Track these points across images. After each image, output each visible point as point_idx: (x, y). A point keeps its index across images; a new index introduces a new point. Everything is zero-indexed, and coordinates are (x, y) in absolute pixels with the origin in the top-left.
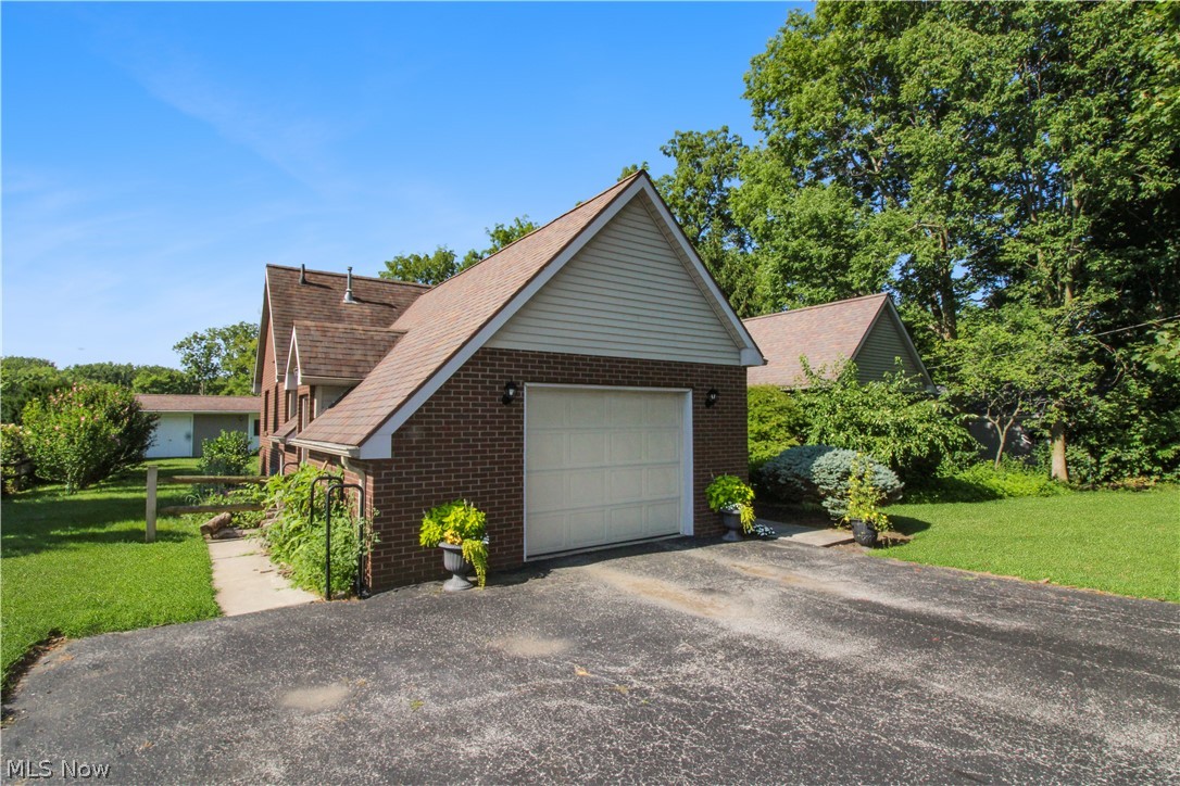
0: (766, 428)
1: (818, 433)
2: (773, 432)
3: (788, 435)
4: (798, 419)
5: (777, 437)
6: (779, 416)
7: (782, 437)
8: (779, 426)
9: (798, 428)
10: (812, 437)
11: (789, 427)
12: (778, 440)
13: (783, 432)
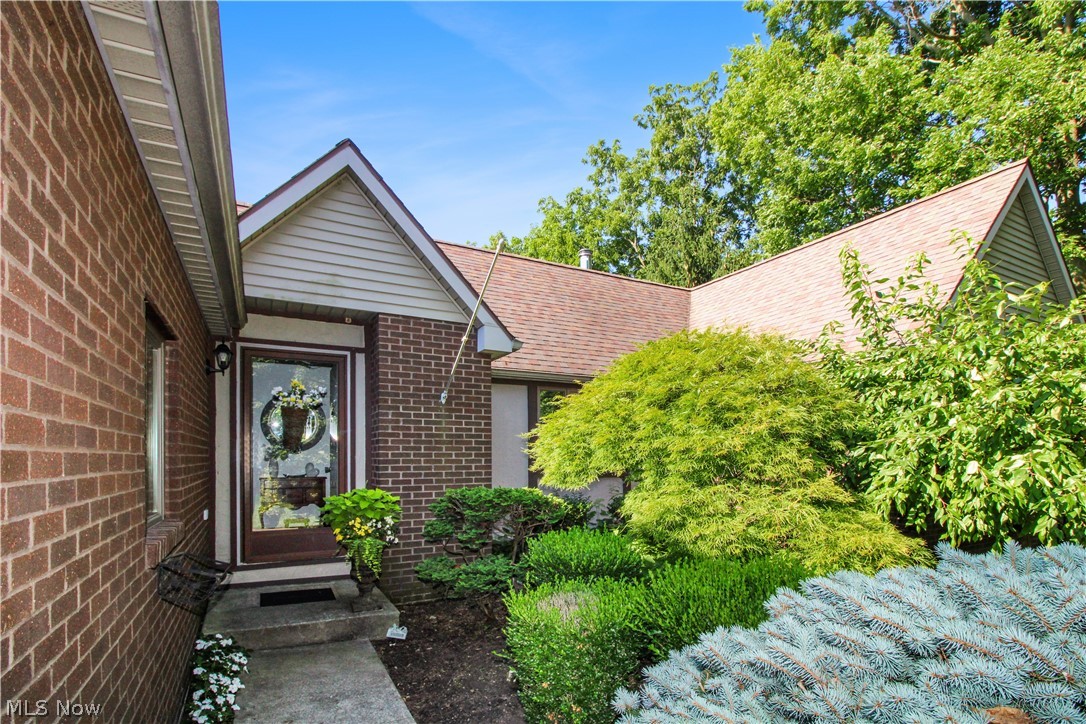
0: (732, 440)
1: (912, 460)
2: (756, 455)
3: (807, 464)
4: (838, 415)
5: (771, 472)
6: (774, 406)
7: (784, 471)
8: (779, 435)
9: (838, 445)
10: (886, 473)
11: (812, 441)
12: (776, 483)
13: (792, 457)
